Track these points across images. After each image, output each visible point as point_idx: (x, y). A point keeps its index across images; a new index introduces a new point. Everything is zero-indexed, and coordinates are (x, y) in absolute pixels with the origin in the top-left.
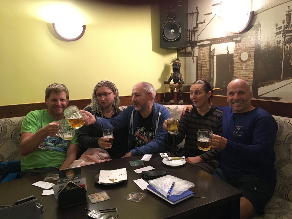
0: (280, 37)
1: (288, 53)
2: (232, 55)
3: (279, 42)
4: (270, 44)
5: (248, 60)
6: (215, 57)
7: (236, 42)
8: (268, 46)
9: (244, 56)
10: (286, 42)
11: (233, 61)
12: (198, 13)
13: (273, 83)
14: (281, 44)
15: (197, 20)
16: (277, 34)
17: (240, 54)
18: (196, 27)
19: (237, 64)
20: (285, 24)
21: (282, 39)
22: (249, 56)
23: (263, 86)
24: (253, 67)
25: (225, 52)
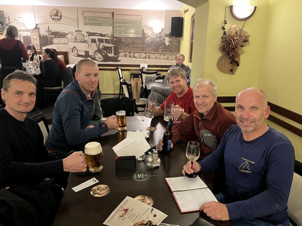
0: (47, 33)
1: (50, 38)
2: (30, 37)
3: (47, 34)
4: (44, 34)
5: (37, 39)
6: (22, 37)
7: (31, 32)
8: (43, 35)
9: (35, 37)
10: (49, 35)
11: (30, 39)
12: (9, 18)
13: (47, 46)
14: (47, 35)
15: (9, 21)
16: (46, 32)
17: (33, 36)
18: (9, 24)
19: (32, 40)
20: (48, 29)
21: (48, 34)
22: (37, 37)
23: (43, 47)
24: (39, 41)
25: (27, 35)
